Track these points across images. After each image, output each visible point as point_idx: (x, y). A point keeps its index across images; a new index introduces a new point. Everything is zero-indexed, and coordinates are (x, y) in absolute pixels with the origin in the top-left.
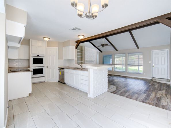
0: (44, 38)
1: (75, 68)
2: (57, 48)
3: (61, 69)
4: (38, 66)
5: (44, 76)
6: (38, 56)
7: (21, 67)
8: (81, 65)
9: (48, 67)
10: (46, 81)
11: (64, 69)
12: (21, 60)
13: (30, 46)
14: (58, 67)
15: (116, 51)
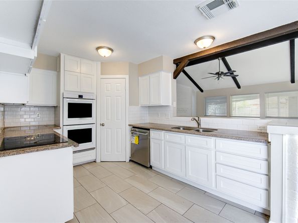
0: (98, 48)
1: (179, 128)
2: (127, 77)
3: (136, 129)
4: (79, 123)
5: (94, 148)
6: (81, 97)
7: (35, 126)
8: (197, 118)
9: (103, 125)
10: (98, 161)
11: (149, 130)
12: (37, 109)
13: (59, 71)
14: (130, 125)
15: (237, 88)
